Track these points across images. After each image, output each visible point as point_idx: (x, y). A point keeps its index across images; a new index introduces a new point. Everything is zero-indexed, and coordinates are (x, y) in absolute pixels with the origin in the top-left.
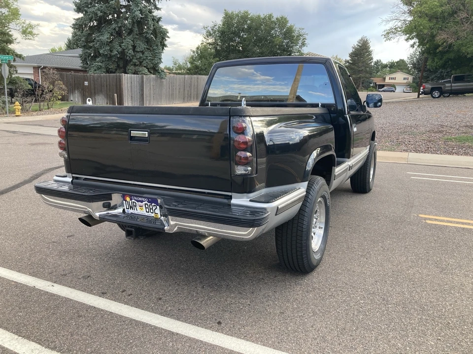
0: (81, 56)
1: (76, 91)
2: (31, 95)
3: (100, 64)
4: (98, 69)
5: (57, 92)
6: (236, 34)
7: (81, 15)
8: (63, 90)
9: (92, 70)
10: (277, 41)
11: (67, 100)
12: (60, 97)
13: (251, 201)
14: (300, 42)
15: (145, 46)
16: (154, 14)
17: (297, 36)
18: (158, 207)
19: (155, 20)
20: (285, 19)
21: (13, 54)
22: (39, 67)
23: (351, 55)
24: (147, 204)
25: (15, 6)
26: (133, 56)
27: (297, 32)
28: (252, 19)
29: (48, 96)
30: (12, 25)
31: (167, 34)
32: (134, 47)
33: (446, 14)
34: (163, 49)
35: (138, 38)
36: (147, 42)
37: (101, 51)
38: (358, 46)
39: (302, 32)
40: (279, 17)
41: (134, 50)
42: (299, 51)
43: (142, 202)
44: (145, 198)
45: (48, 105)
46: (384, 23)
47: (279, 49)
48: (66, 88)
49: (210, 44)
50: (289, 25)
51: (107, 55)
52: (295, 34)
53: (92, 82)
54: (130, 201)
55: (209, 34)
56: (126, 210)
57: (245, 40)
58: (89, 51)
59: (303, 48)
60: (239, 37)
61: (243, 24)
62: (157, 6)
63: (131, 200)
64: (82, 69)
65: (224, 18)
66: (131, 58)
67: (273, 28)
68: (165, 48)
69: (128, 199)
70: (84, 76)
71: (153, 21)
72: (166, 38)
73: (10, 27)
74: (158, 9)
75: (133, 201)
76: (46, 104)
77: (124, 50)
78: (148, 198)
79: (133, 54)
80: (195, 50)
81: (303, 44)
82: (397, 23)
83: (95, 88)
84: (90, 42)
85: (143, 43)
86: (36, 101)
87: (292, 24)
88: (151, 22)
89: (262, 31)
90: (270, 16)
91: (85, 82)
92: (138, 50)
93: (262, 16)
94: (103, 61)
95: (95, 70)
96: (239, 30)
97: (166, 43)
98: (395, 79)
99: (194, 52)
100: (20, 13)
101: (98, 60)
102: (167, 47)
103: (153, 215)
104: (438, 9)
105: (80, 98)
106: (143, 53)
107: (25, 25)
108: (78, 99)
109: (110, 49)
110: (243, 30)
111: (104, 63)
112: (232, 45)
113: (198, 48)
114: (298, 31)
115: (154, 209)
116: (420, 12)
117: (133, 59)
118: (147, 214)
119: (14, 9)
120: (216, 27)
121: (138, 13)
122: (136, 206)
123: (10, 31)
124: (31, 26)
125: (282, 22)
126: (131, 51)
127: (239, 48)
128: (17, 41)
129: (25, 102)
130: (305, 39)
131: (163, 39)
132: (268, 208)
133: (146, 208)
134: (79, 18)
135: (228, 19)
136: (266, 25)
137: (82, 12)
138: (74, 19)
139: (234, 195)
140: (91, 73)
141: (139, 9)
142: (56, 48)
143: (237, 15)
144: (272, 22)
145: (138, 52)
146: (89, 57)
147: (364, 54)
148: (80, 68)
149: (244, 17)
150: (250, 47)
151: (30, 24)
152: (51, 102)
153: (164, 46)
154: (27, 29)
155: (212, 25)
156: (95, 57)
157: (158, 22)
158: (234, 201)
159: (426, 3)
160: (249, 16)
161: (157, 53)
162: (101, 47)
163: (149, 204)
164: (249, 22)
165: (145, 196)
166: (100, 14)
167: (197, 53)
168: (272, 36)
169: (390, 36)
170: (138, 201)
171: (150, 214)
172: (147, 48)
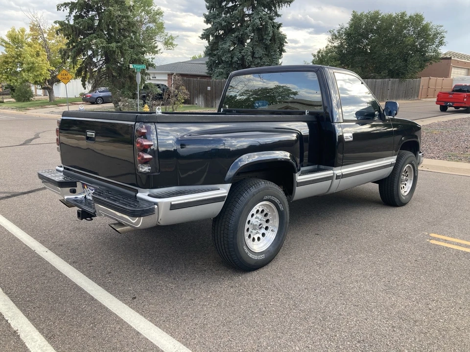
0: (207, 63)
1: (201, 96)
2: (159, 99)
3: (222, 70)
4: (220, 75)
5: (181, 97)
6: (364, 36)
7: (209, 26)
8: (187, 95)
9: (215, 75)
10: (409, 40)
11: (193, 104)
12: (183, 101)
13: (149, 195)
14: (437, 41)
15: (263, 52)
16: (275, 21)
17: (435, 35)
19: (275, 26)
20: (421, 16)
21: (146, 63)
22: (172, 74)
25: (160, 21)
26: (251, 62)
27: (434, 30)
28: (383, 20)
29: (172, 100)
30: (157, 38)
31: (286, 40)
32: (253, 53)
34: (281, 54)
35: (257, 45)
36: (266, 49)
37: (223, 59)
39: (440, 30)
40: (412, 15)
41: (253, 57)
42: (435, 51)
45: (173, 108)
47: (411, 49)
48: (188, 93)
49: (335, 47)
50: (424, 22)
51: (228, 61)
52: (432, 33)
53: (214, 87)
55: (335, 37)
57: (373, 41)
58: (213, 59)
59: (440, 48)
60: (367, 38)
61: (372, 25)
62: (278, 13)
64: (208, 75)
65: (352, 20)
66: (250, 64)
67: (405, 28)
68: (283, 53)
70: (208, 82)
71: (273, 27)
72: (285, 44)
73: (156, 39)
74: (278, 16)
76: (171, 107)
77: (243, 56)
79: (252, 60)
80: (316, 54)
81: (441, 43)
83: (216, 93)
84: (215, 50)
85: (262, 49)
86: (163, 105)
87: (429, 22)
88: (270, 29)
89: (392, 31)
90: (403, 15)
91: (208, 88)
92: (257, 56)
93: (394, 15)
94: (225, 68)
95: (218, 76)
96: (367, 31)
97: (284, 48)
99: (314, 56)
100: (164, 27)
101: (220, 66)
102: (285, 52)
105: (203, 102)
106: (261, 58)
107: (167, 37)
108: (202, 103)
109: (231, 56)
110: (372, 31)
111: (225, 69)
112: (359, 48)
113: (319, 52)
114: (436, 29)
117: (251, 65)
119: (159, 23)
120: (342, 30)
121: (257, 21)
123: (156, 43)
124: (172, 38)
125: (417, 20)
126: (250, 58)
127: (367, 50)
128: (161, 51)
129: (154, 105)
130: (443, 37)
131: (282, 45)
132: (160, 202)
134: (208, 29)
135: (356, 20)
136: (397, 25)
137: (210, 23)
138: (204, 30)
140: (214, 79)
141: (259, 16)
142: (197, 56)
143: (366, 16)
144: (405, 20)
145: (256, 58)
146: (213, 64)
148: (206, 74)
149: (374, 17)
150: (377, 49)
151: (171, 36)
152: (176, 105)
153: (282, 51)
154: (168, 40)
155: (338, 27)
156: (219, 63)
157: (278, 28)
158: (139, 195)
160: (380, 17)
161: (274, 58)
162: (223, 54)
164: (379, 22)
166: (224, 24)
167: (318, 56)
168: (403, 35)
172: (265, 54)
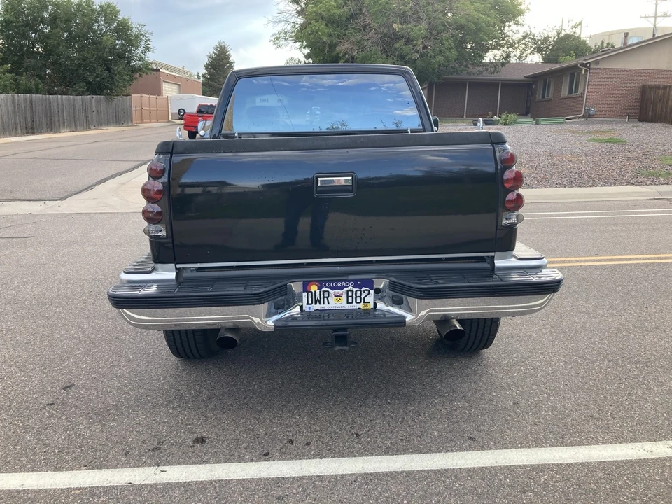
6: (30, 25)
10: (108, 39)
14: (142, 44)
17: (137, 36)
18: (372, 292)
20: (114, 8)
23: (207, 67)
24: (352, 291)
27: (135, 29)
28: (56, 5)
33: (344, 19)
38: (215, 54)
39: (143, 30)
40: (103, 4)
42: (142, 59)
43: (341, 288)
44: (349, 281)
46: (271, 25)
47: (109, 53)
50: (120, 17)
52: (133, 32)
54: (318, 292)
56: (306, 308)
57: (48, 36)
59: (147, 55)
60: (36, 31)
61: (41, 11)
63: (320, 288)
67: (96, 21)
69: (314, 288)
75: (324, 289)
78: (355, 281)
81: (148, 49)
82: (286, 26)
87: (127, 17)
96: (35, 19)
98: (267, 101)
103: (361, 306)
104: (336, 11)
110: (42, 21)
114: (137, 28)
115: (363, 296)
116: (316, 13)
118: (347, 306)
122: (327, 298)
125: (110, 12)
127: (38, 49)
130: (149, 40)
133: (348, 297)
139: (497, 254)
144: (93, 11)
147: (224, 66)
158: (498, 263)
159: (321, 3)
163: (355, 290)
164: (50, 8)
165: (351, 277)
168: (94, 32)
169: (282, 43)
170: (333, 289)
171: (355, 306)
